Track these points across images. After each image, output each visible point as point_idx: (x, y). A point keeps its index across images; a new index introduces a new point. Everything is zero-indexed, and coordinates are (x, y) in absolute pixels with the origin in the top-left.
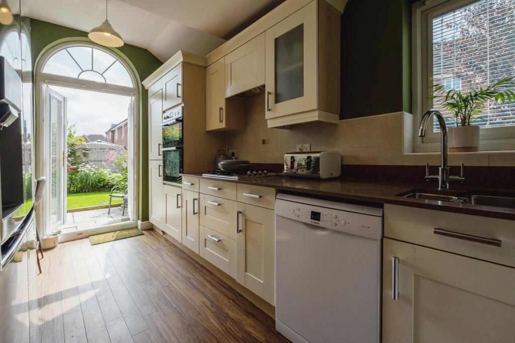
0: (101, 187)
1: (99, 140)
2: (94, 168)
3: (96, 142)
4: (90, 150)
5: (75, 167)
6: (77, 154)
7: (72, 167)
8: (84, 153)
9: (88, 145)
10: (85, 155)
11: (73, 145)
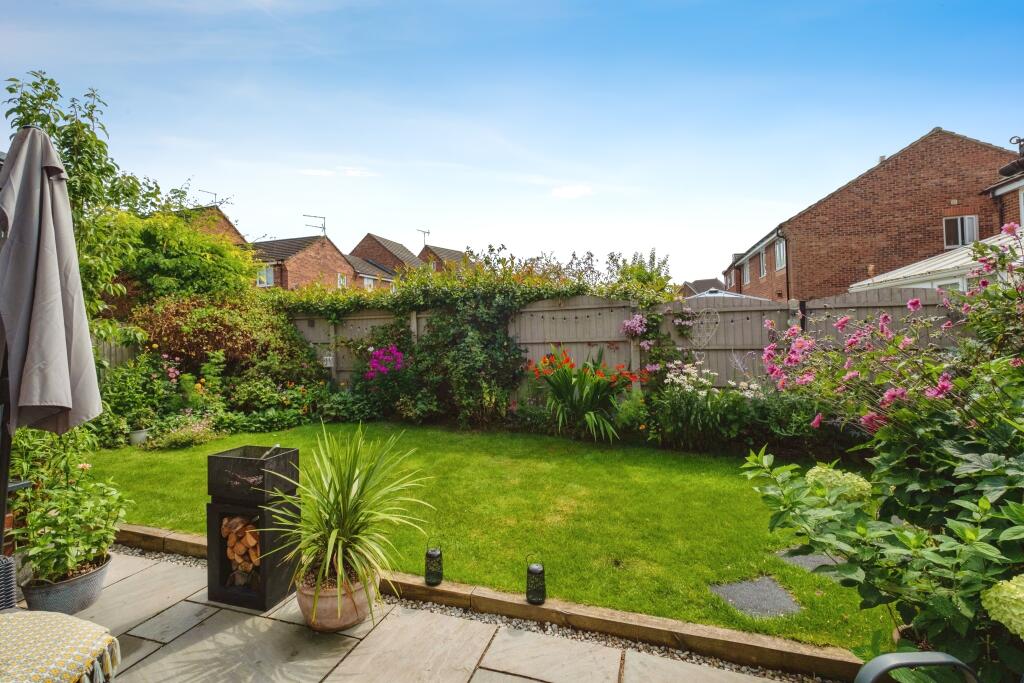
0: (730, 440)
1: (713, 289)
2: (707, 376)
3: (706, 294)
4: (693, 317)
5: (658, 367)
6: (664, 331)
7: (649, 368)
8: (680, 325)
9: (689, 303)
10: (683, 332)
11: (651, 305)
